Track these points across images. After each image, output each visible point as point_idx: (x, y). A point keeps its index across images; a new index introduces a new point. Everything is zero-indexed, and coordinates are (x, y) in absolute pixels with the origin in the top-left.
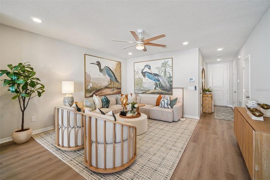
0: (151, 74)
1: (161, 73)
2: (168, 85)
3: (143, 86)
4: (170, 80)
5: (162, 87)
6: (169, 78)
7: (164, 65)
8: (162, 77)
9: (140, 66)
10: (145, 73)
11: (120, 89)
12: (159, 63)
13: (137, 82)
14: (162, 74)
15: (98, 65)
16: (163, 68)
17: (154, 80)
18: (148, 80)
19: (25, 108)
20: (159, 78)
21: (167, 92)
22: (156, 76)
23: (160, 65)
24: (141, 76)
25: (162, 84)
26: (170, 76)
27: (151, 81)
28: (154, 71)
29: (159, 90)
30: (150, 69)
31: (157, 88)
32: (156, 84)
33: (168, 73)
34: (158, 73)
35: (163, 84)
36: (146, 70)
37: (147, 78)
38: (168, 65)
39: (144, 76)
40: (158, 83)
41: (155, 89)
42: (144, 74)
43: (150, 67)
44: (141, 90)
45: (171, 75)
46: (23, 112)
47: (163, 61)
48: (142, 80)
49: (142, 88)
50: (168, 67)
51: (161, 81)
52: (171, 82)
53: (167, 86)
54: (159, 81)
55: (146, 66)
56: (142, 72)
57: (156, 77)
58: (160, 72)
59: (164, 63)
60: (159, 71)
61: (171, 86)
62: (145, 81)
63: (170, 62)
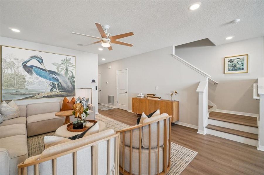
0: (44, 70)
1: (61, 71)
2: (70, 85)
3: (26, 87)
4: (73, 80)
5: (61, 88)
6: (71, 77)
7: (66, 62)
8: (63, 76)
9: (24, 55)
10: (32, 67)
12: (59, 59)
13: (10, 80)
14: (63, 73)
16: (64, 66)
17: (50, 79)
18: (36, 78)
20: (57, 77)
21: (69, 94)
22: (52, 74)
23: (59, 62)
24: (24, 72)
25: (62, 85)
26: (73, 76)
27: (44, 80)
28: (48, 66)
29: (57, 91)
30: (42, 62)
31: (54, 90)
32: (53, 84)
33: (70, 72)
34: (56, 70)
35: (64, 84)
36: (34, 63)
37: (35, 75)
38: (70, 63)
39: (28, 72)
40: (56, 83)
41: (51, 90)
42: (29, 69)
43: (42, 60)
44: (20, 94)
45: (74, 75)
47: (64, 57)
48: (24, 79)
49: (22, 92)
50: (70, 65)
51: (60, 81)
52: (74, 82)
53: (68, 87)
54: (58, 80)
55: (33, 57)
56: (25, 66)
57: (54, 75)
58: (60, 69)
59: (65, 60)
60: (58, 68)
61: (74, 86)
62: (31, 80)
63: (72, 61)
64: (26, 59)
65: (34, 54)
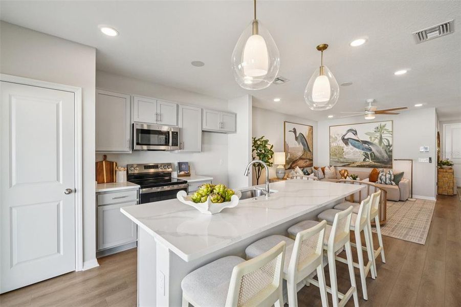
0: (358, 141)
1: (375, 140)
2: (385, 156)
3: (345, 156)
4: (389, 149)
5: (374, 158)
6: (387, 146)
7: (380, 129)
8: (376, 145)
9: (342, 131)
10: (348, 139)
11: (312, 160)
12: (371, 128)
13: (335, 151)
14: (377, 142)
15: (294, 132)
16: (378, 134)
17: (363, 149)
18: (352, 149)
19: (259, 177)
20: (370, 146)
21: (383, 165)
22: (366, 144)
23: (372, 130)
24: (342, 144)
25: (376, 155)
26: (389, 144)
27: (357, 150)
28: (362, 136)
29: (369, 161)
30: (355, 133)
31: (367, 160)
32: (366, 154)
33: (385, 140)
34: (368, 140)
35: (377, 154)
36: (350, 135)
37: (350, 146)
38: (386, 129)
39: (346, 144)
40: (369, 153)
41: (364, 160)
42: (346, 141)
43: (356, 131)
44: (341, 162)
45: (391, 143)
46: (258, 180)
47: (377, 125)
48: (343, 150)
49: (342, 160)
50: (385, 132)
51: (374, 150)
52: (391, 151)
53: (383, 157)
54: (371, 150)
55: (349, 131)
56: (343, 139)
57: (367, 145)
58: (373, 138)
59: (379, 128)
60: (371, 138)
61: (390, 157)
62: (348, 150)
63: (389, 126)
64: (344, 134)
65: (349, 127)
